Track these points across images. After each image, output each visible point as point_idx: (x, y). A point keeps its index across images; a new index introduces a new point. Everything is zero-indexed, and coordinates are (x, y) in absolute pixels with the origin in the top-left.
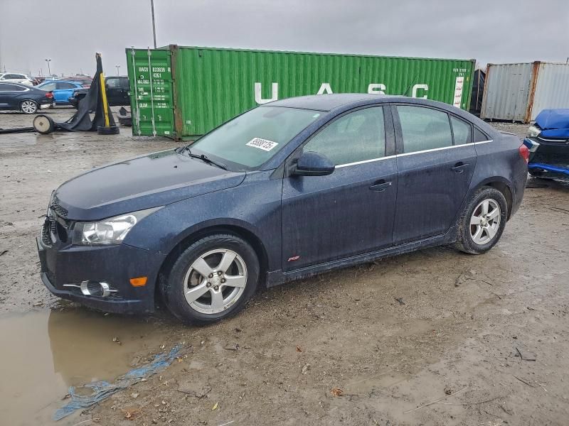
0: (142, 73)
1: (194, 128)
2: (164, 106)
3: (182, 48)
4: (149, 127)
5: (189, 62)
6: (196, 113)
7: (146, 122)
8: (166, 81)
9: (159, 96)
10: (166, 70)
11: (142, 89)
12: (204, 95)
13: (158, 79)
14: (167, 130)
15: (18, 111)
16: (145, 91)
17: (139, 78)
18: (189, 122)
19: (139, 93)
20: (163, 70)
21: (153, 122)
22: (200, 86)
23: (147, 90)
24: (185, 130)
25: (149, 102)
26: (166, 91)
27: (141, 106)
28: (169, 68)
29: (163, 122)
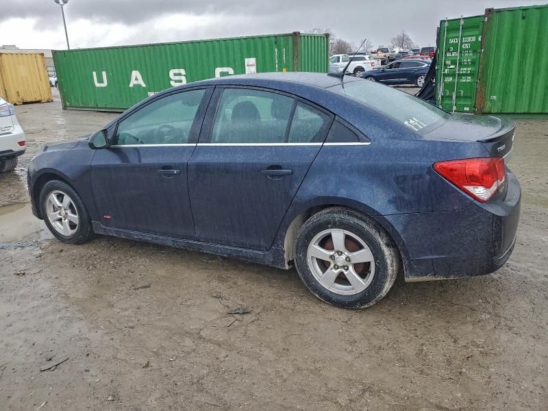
0: (453, 45)
1: (500, 104)
2: (469, 79)
3: (499, 11)
4: (450, 102)
5: (507, 26)
6: (506, 87)
7: (448, 97)
8: (474, 52)
9: (465, 69)
10: (477, 39)
11: (448, 62)
12: (521, 64)
13: (466, 49)
14: (467, 106)
15: (413, 85)
16: (452, 64)
17: (448, 50)
18: (495, 97)
19: (446, 65)
20: (474, 39)
21: (454, 97)
22: (517, 54)
23: (454, 63)
24: (488, 106)
25: (453, 75)
26: (473, 63)
27: (446, 80)
28: (480, 37)
29: (465, 97)
